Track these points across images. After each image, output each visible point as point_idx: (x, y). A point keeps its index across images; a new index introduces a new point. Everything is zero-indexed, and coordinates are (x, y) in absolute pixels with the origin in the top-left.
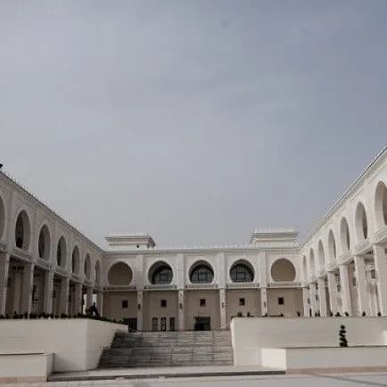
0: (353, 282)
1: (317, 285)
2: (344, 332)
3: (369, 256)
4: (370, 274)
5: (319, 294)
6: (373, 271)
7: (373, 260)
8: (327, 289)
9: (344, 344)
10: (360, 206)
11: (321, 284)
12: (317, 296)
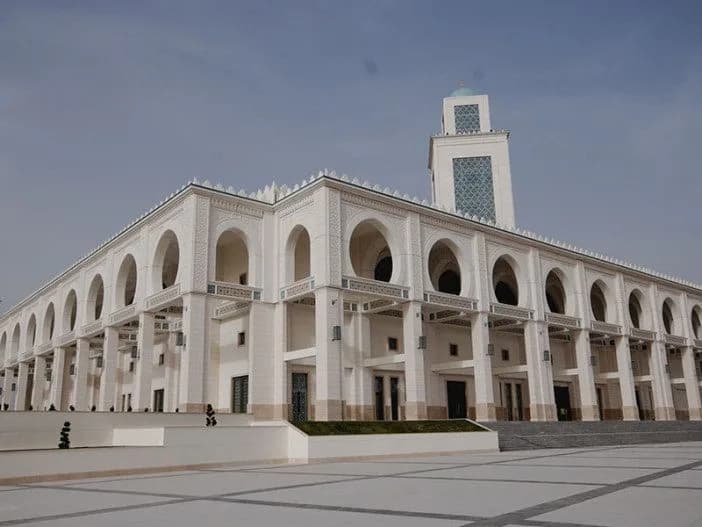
0: (70, 369)
1: (16, 370)
2: (68, 430)
3: (96, 341)
4: (94, 362)
5: (18, 384)
6: (100, 359)
7: (101, 346)
8: (30, 377)
9: (65, 444)
10: (98, 279)
11: (23, 371)
12: (14, 385)
